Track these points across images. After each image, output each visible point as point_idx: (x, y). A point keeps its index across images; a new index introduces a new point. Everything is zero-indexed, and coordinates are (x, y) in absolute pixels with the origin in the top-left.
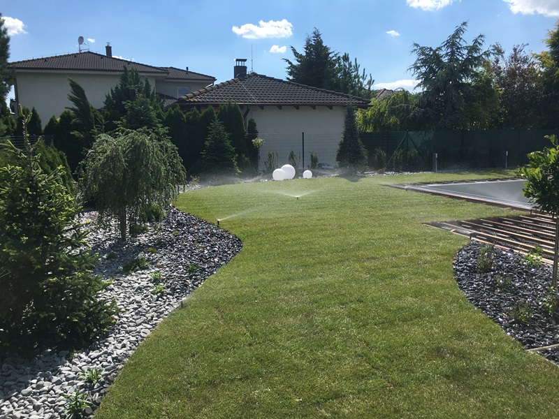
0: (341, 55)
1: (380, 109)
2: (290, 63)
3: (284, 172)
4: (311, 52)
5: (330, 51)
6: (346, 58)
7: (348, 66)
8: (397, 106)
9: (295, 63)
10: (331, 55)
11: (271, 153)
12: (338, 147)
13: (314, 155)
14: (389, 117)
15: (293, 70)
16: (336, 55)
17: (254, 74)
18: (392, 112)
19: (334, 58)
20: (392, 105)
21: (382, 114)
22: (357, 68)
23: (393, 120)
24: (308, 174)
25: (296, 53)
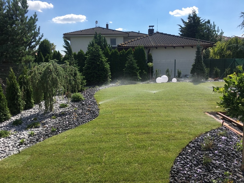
0: (207, 20)
1: (222, 47)
2: (181, 26)
3: (162, 79)
4: (191, 20)
5: (200, 19)
6: (209, 22)
7: (209, 26)
8: (231, 45)
9: (183, 26)
10: (201, 21)
11: (157, 70)
12: (192, 67)
13: (179, 71)
14: (226, 51)
15: (182, 30)
16: (204, 21)
17: (158, 33)
18: (229, 48)
19: (203, 22)
20: (229, 44)
21: (223, 50)
22: (214, 26)
23: (228, 52)
24: (174, 80)
25: (184, 22)
